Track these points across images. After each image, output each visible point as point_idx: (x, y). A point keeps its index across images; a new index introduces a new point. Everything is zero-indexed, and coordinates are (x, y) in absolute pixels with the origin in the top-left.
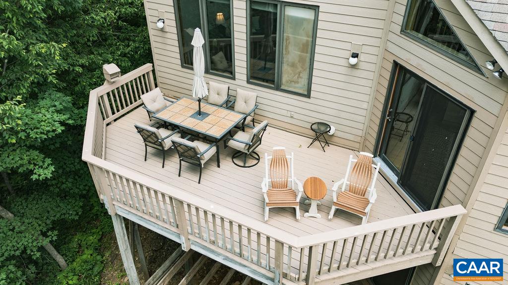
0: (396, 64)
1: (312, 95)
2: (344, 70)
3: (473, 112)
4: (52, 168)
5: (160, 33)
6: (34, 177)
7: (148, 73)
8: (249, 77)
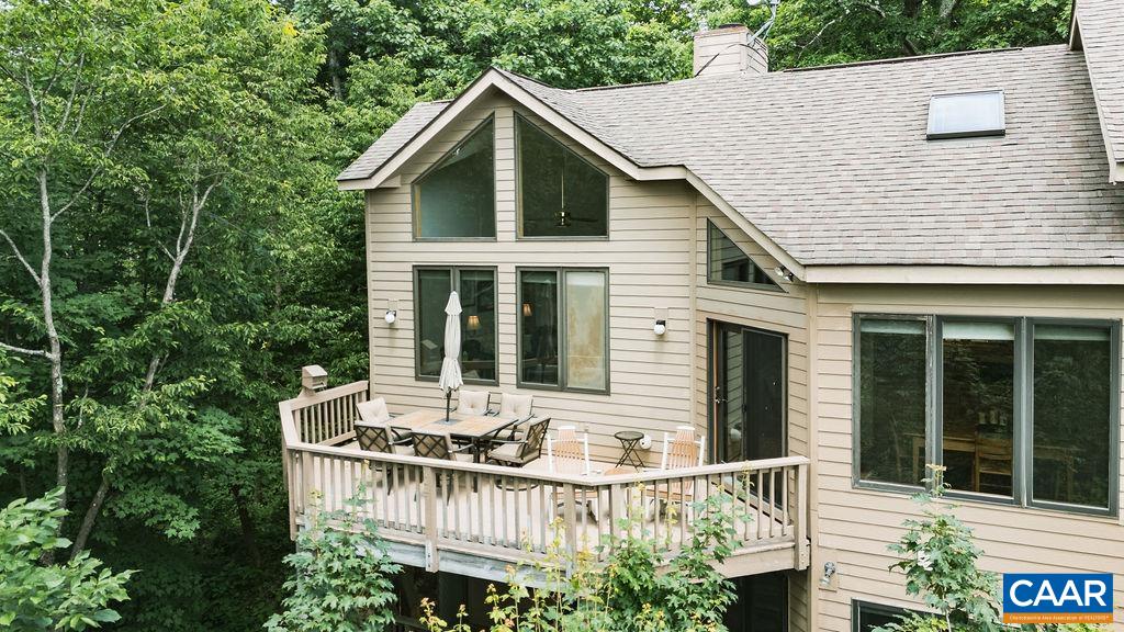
0: (711, 322)
1: (613, 388)
2: (651, 346)
3: (786, 335)
4: (197, 525)
5: (387, 333)
6: (170, 532)
7: (360, 393)
8: (520, 378)
